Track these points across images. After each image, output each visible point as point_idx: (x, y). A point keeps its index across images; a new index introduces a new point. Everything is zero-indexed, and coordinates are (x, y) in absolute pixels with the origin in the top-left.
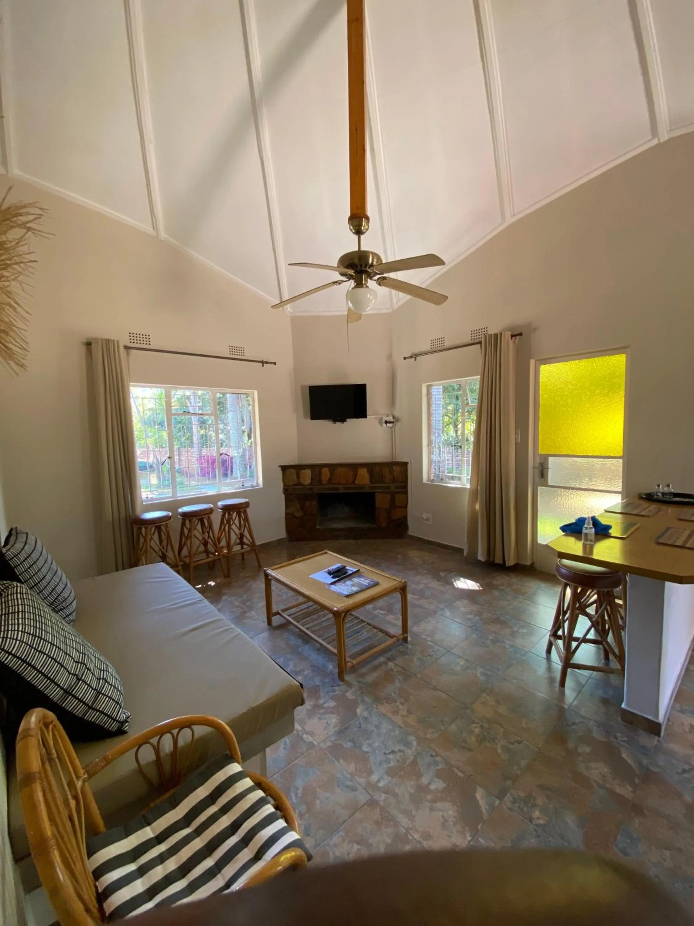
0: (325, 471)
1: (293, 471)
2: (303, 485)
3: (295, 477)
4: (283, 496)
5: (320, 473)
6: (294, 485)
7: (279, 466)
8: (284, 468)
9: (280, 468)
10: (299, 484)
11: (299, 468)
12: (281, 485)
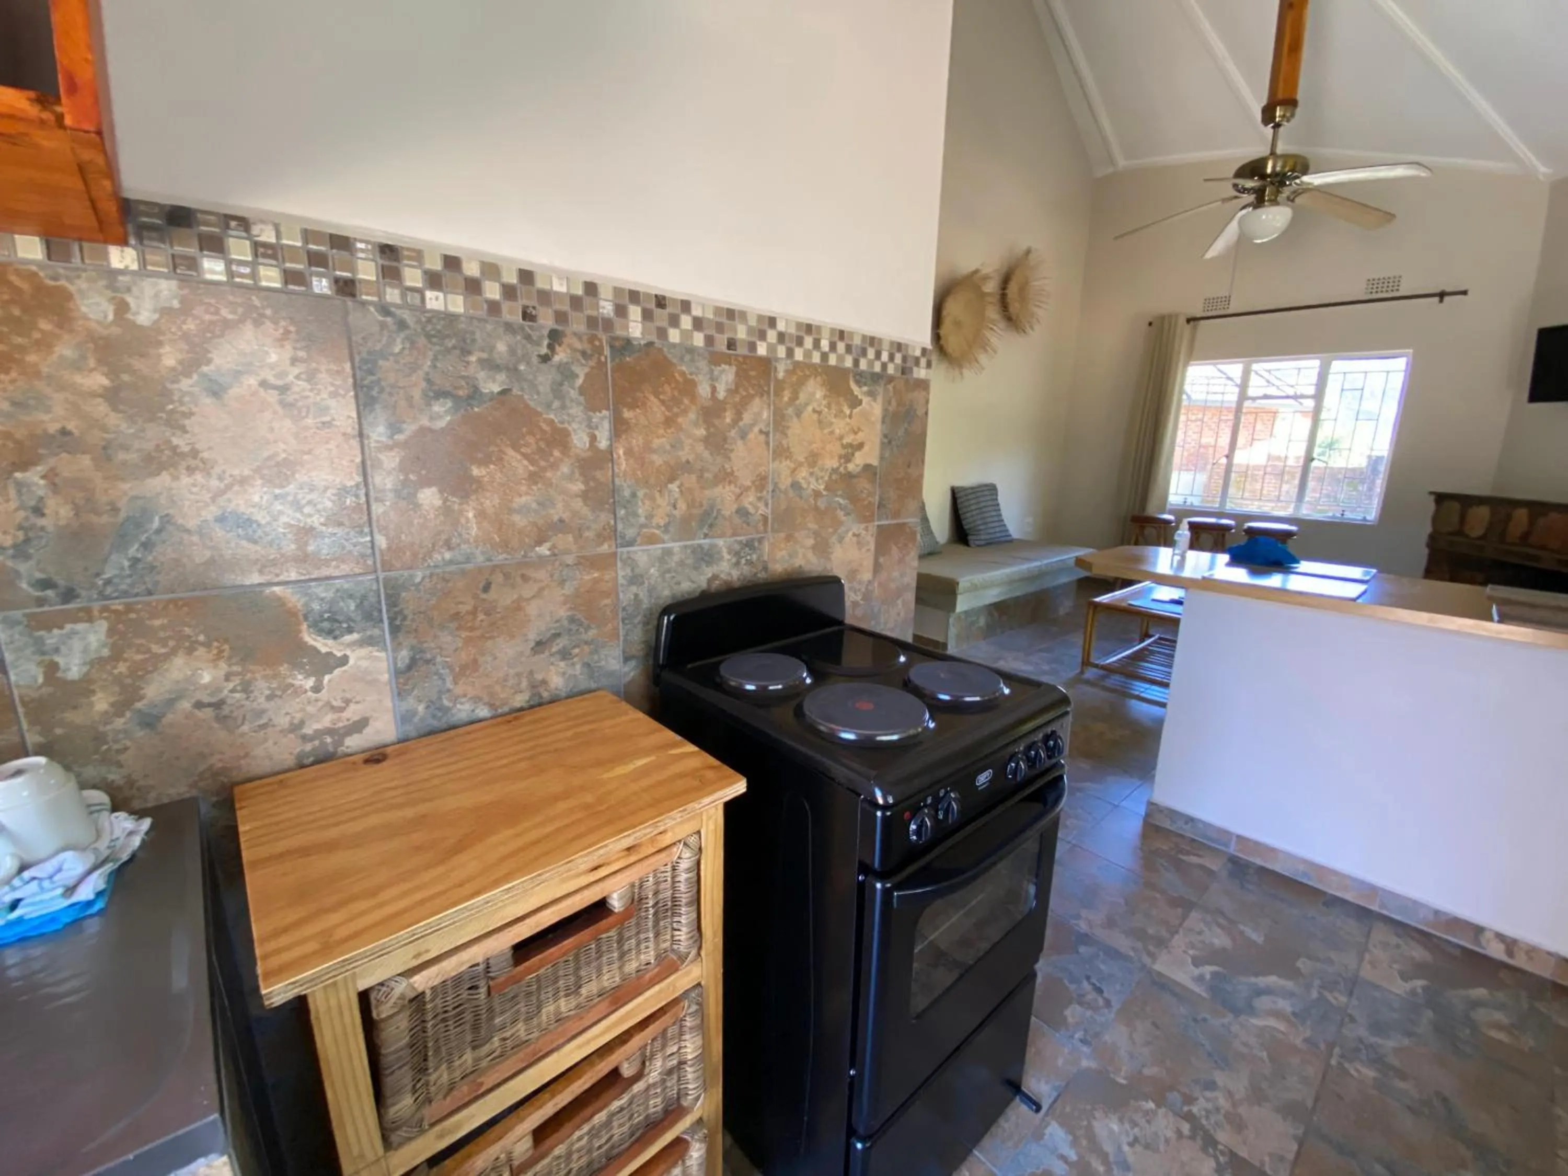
0: (1521, 514)
1: (1456, 506)
2: (1467, 536)
3: (1455, 519)
4: (1426, 551)
5: (1509, 517)
6: (1451, 534)
7: (1431, 493)
8: (1441, 498)
9: (1432, 498)
10: (1460, 533)
11: (1467, 501)
12: (1428, 529)
